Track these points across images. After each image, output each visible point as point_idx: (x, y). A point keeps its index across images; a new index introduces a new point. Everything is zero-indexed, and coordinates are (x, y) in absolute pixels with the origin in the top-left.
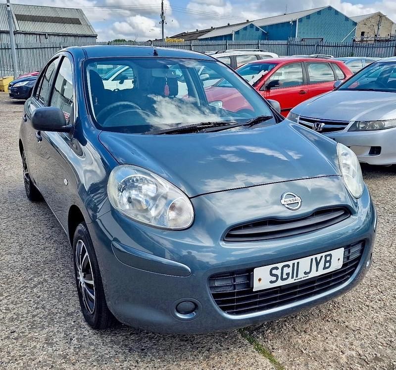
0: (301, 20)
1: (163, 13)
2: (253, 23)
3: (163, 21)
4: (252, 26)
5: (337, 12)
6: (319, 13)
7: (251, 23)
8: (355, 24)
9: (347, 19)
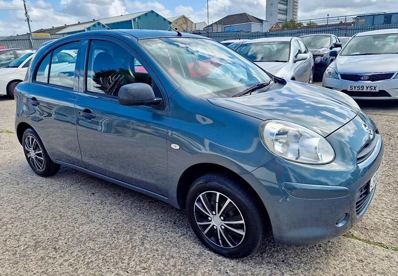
0: (134, 19)
1: (27, 12)
2: (99, 21)
3: (28, 19)
4: (99, 24)
5: (157, 15)
6: (146, 14)
7: (97, 22)
8: (170, 23)
9: (165, 19)
